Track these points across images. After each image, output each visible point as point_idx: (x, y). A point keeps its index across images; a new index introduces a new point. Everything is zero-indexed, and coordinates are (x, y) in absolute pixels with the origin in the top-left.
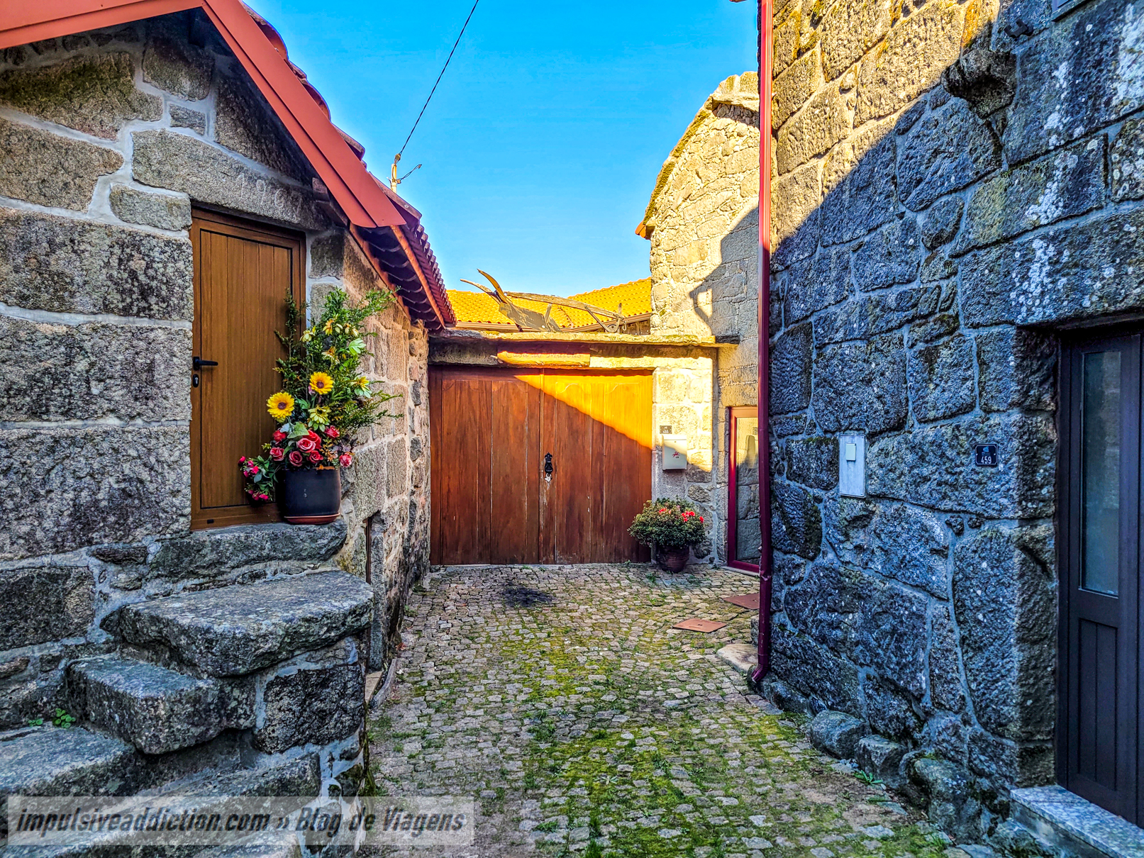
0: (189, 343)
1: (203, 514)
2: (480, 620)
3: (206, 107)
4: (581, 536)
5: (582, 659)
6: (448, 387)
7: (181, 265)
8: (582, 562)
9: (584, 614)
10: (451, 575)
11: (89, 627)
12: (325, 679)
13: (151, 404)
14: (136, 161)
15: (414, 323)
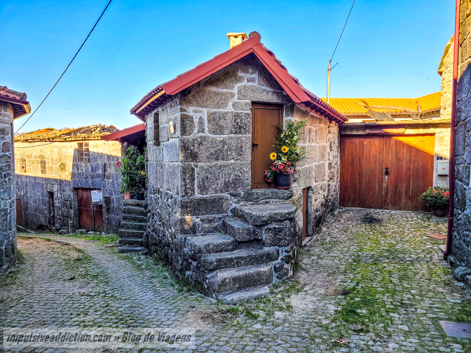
0: (251, 140)
1: (254, 185)
2: (350, 226)
3: (255, 76)
4: (400, 199)
5: (382, 242)
6: (347, 143)
7: (249, 119)
8: (400, 210)
9: (391, 228)
10: (346, 210)
11: (228, 211)
12: (280, 230)
13: (242, 156)
14: (238, 94)
15: (330, 122)
